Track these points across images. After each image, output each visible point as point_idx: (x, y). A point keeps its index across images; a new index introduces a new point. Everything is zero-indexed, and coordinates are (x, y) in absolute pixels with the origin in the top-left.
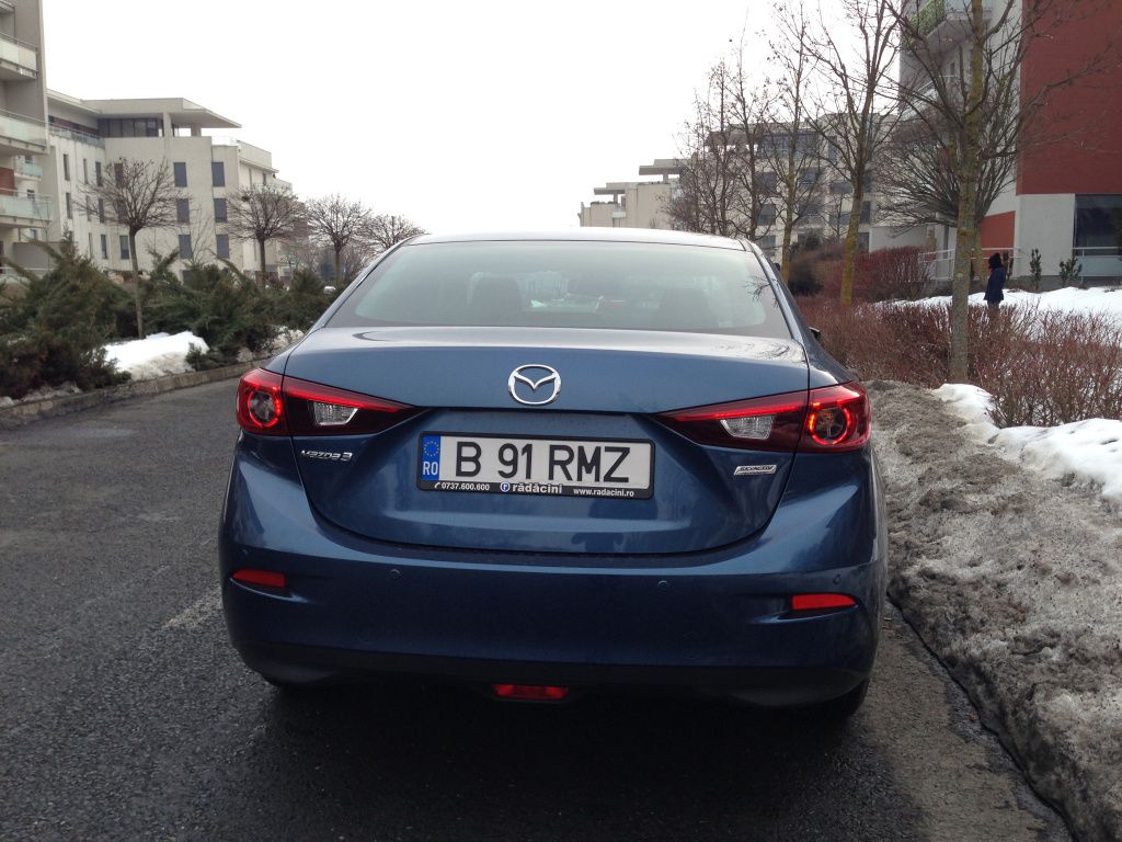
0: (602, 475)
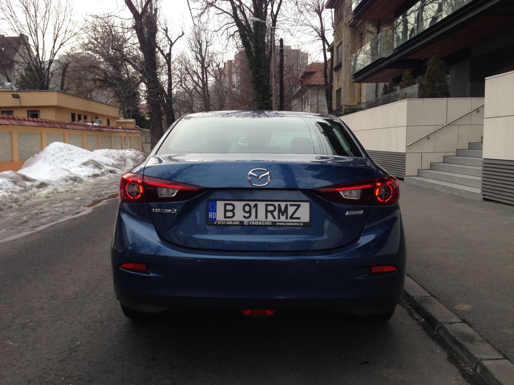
0: (289, 217)
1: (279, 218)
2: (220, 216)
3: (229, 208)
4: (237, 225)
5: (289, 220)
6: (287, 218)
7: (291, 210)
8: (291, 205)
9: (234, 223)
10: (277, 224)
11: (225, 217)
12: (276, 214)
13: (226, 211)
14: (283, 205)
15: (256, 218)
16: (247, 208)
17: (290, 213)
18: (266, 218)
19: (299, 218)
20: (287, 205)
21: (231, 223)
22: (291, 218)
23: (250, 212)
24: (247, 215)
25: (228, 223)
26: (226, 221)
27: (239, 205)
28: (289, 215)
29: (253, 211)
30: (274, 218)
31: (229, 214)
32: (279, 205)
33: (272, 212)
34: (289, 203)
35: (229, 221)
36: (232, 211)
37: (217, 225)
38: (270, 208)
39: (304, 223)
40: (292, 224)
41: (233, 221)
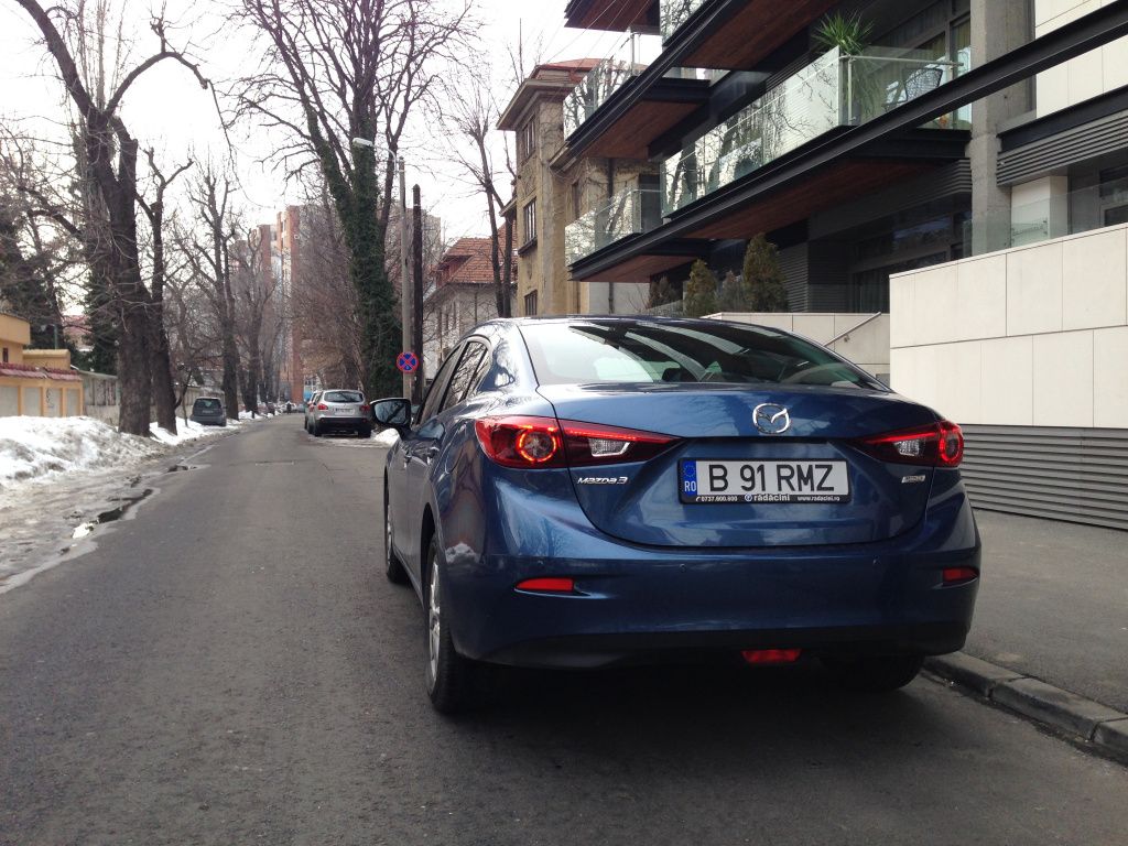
0: (816, 485)
1: (800, 489)
2: (703, 487)
3: (718, 472)
4: (734, 502)
5: (816, 492)
6: (812, 489)
7: (818, 474)
8: (817, 467)
9: (729, 499)
10: (799, 499)
11: (713, 489)
12: (794, 481)
13: (712, 478)
14: (805, 466)
15: (764, 489)
16: (747, 474)
17: (817, 480)
18: (780, 489)
19: (832, 489)
20: (810, 467)
21: (723, 499)
22: (820, 488)
23: (752, 479)
24: (749, 484)
25: (718, 499)
26: (715, 496)
27: (734, 468)
28: (816, 483)
29: (758, 477)
30: (793, 489)
31: (719, 484)
32: (799, 467)
33: (788, 479)
34: (814, 463)
35: (720, 497)
36: (723, 478)
37: (700, 502)
38: (785, 472)
39: (840, 496)
40: (822, 499)
41: (727, 496)
